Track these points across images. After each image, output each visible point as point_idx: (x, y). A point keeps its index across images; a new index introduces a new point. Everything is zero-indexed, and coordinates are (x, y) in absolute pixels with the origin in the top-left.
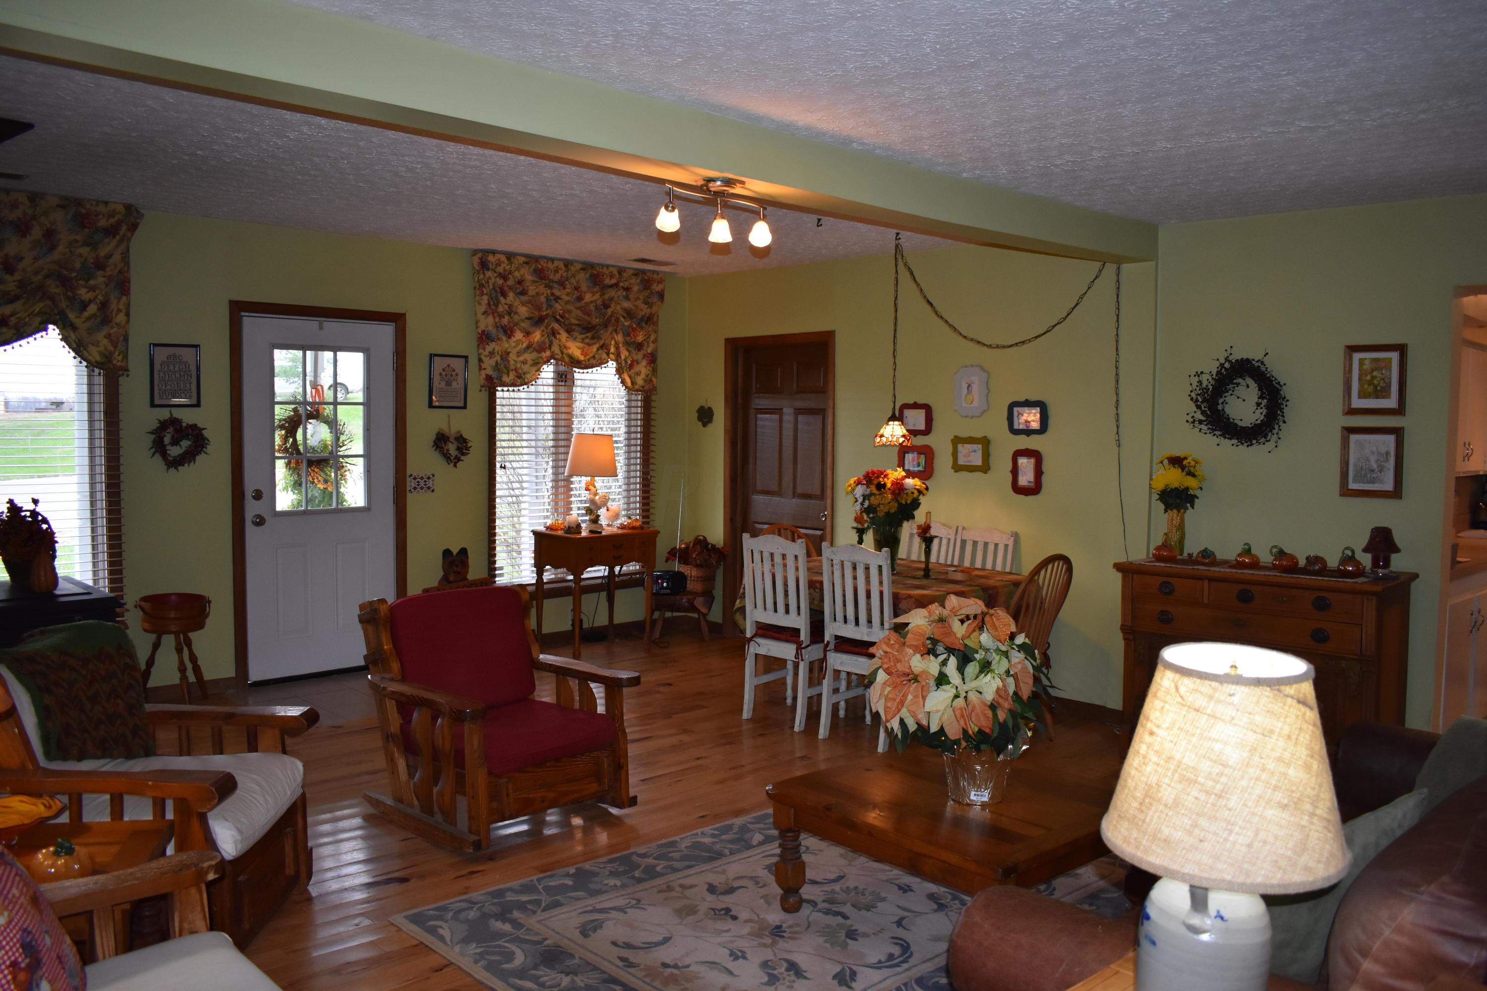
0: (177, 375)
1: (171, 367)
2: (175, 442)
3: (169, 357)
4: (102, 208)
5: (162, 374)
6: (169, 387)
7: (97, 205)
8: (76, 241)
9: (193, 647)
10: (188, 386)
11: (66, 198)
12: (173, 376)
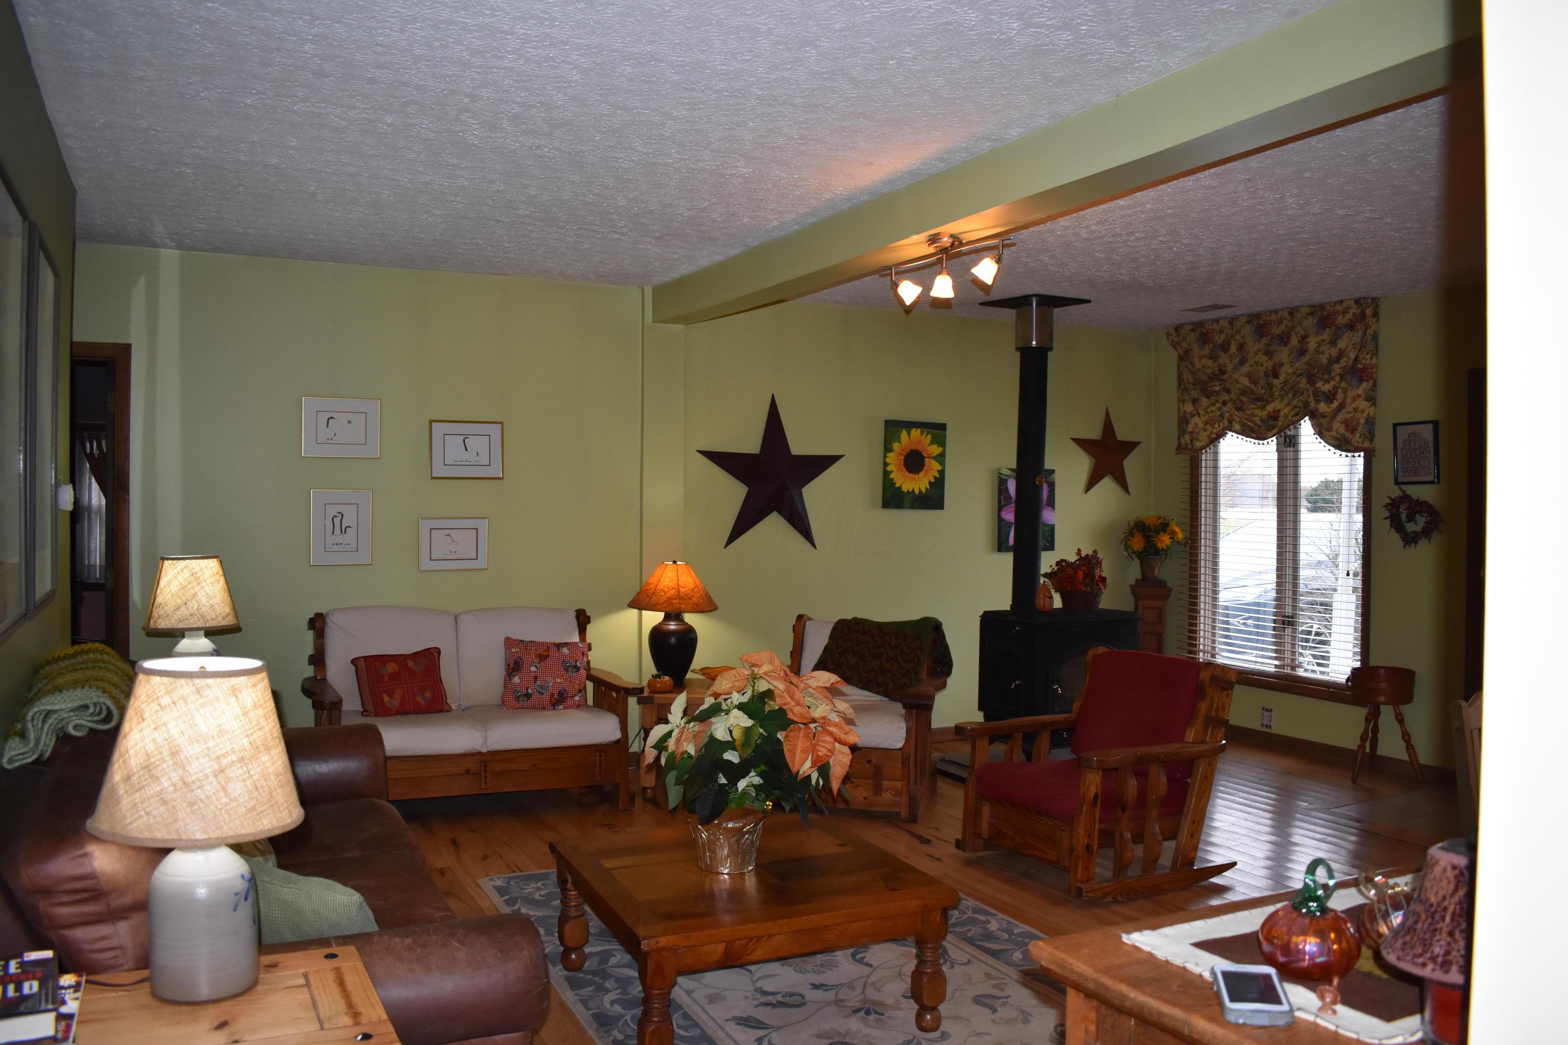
0: (1418, 453)
1: (1412, 445)
2: (1410, 518)
3: (1410, 435)
4: (1339, 308)
5: (1404, 453)
6: (1411, 465)
7: (1335, 305)
8: (1323, 341)
9: (1406, 723)
10: (1427, 462)
11: (1314, 306)
12: (1414, 454)
